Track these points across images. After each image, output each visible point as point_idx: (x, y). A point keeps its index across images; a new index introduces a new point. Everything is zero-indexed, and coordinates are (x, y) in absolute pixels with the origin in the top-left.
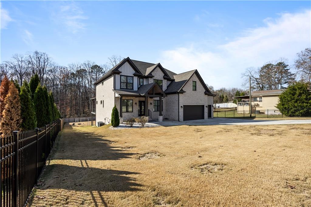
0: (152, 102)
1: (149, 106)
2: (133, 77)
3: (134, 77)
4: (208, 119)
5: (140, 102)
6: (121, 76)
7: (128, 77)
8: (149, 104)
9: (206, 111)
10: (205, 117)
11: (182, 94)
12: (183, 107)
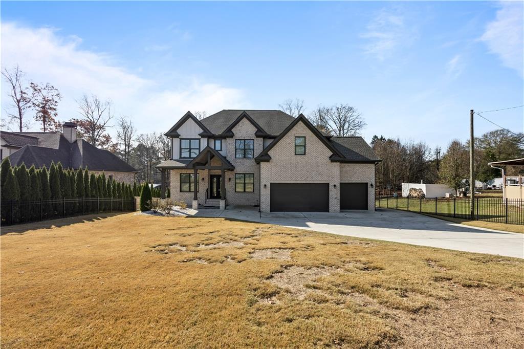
0: (231, 176)
1: (226, 183)
2: (199, 139)
3: (202, 140)
4: (340, 212)
5: (212, 177)
6: (181, 139)
7: (191, 141)
8: (227, 180)
9: (335, 196)
10: (330, 208)
11: (267, 163)
12: (269, 186)
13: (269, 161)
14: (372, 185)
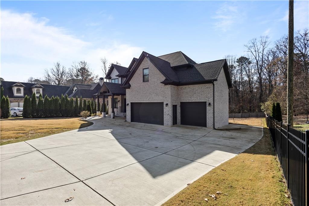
2: (118, 79)
6: (112, 80)
7: (115, 80)
9: (168, 112)
10: (165, 122)
11: (129, 89)
12: (130, 104)
13: (130, 88)
14: (210, 104)
